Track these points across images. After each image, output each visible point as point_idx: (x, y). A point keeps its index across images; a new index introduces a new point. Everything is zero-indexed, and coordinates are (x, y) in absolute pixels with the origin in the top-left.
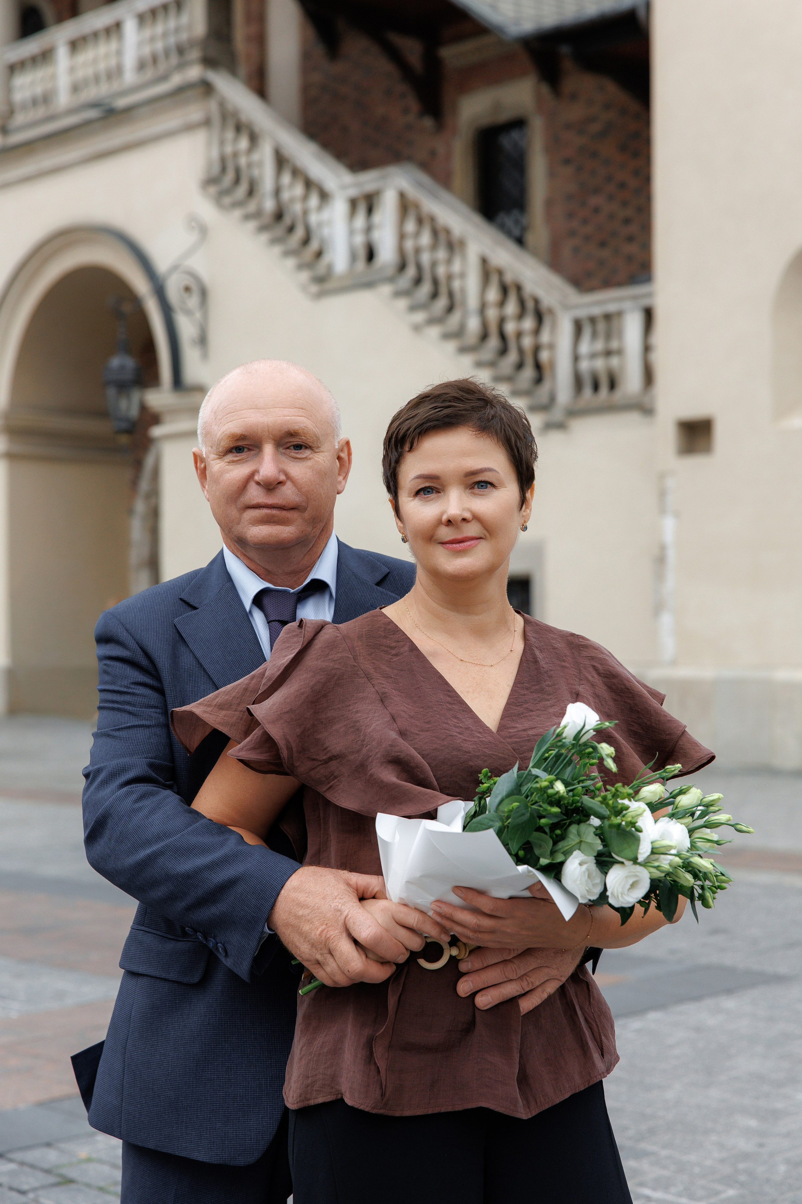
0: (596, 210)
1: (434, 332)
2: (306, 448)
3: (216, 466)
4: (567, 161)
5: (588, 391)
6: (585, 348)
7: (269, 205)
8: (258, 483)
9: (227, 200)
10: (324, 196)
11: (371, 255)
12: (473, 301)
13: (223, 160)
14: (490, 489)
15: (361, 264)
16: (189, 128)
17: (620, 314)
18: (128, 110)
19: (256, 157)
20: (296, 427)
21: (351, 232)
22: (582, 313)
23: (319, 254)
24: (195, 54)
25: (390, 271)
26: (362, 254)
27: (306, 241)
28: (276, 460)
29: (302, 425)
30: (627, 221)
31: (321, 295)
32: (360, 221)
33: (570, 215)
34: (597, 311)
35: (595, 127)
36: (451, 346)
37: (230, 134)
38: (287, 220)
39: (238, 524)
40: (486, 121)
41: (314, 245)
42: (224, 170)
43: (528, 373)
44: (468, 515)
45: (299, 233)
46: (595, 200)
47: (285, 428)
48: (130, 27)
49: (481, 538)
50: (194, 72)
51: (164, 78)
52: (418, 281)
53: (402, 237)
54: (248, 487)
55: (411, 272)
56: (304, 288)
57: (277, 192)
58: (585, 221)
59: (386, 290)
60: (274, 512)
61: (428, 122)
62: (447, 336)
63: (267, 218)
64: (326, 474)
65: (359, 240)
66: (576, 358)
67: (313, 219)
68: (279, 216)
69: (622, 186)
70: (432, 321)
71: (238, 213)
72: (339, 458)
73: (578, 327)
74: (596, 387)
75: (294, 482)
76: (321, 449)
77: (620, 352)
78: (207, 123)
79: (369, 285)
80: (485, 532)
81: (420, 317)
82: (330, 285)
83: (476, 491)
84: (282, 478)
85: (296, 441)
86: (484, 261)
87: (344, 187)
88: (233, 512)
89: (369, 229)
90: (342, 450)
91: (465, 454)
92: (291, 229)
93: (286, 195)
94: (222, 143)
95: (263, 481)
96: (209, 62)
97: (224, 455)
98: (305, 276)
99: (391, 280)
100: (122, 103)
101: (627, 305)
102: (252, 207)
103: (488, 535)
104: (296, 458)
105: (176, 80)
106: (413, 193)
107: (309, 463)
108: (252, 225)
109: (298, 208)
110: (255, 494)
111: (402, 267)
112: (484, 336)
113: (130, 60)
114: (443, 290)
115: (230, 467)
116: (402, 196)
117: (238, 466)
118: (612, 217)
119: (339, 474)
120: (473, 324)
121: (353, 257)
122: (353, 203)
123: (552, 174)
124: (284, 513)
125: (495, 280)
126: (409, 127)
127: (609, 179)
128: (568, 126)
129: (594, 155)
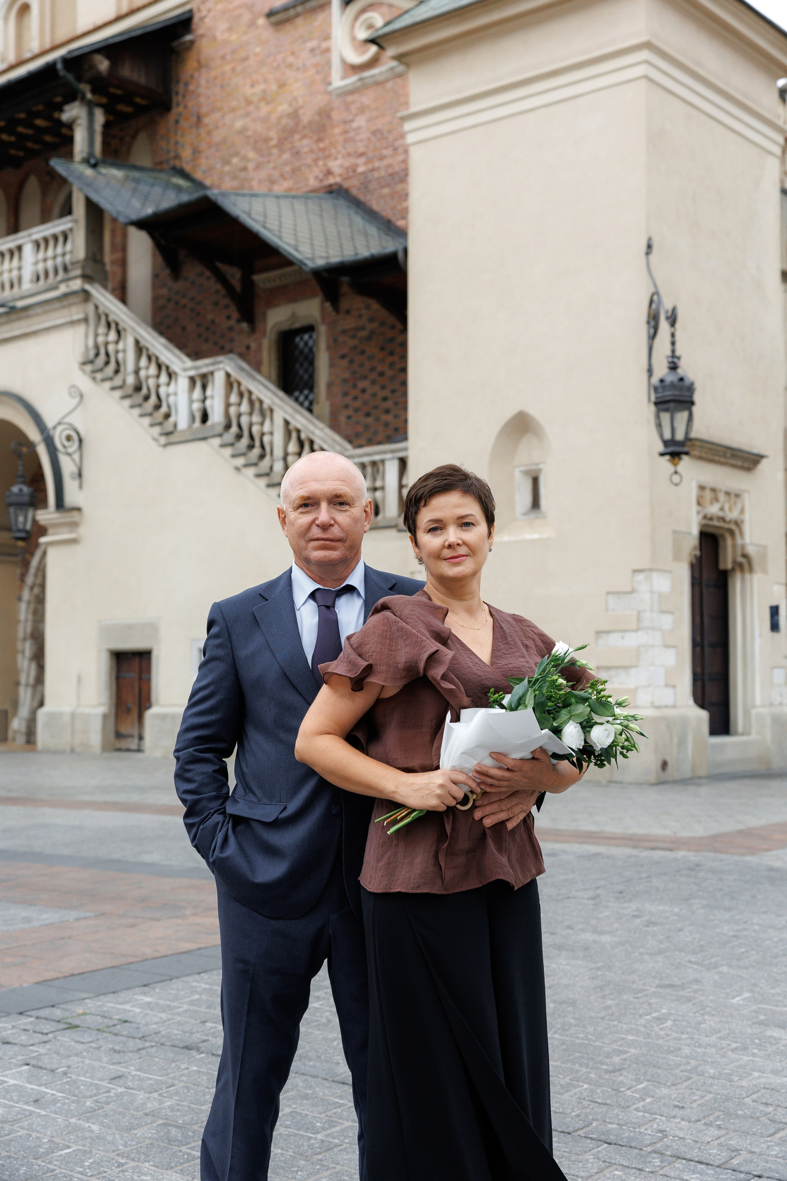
0: (364, 391)
1: (251, 472)
2: (346, 504)
3: (292, 515)
4: (343, 357)
7: (131, 380)
8: (318, 526)
9: (99, 376)
10: (171, 375)
11: (205, 418)
12: (278, 451)
13: (97, 347)
14: (471, 527)
15: (198, 424)
16: (72, 323)
17: (383, 461)
18: (25, 309)
19: (121, 346)
20: (340, 492)
21: (191, 402)
23: (167, 416)
24: (78, 272)
25: (219, 429)
26: (198, 416)
27: (158, 407)
28: (328, 512)
29: (344, 491)
30: (385, 399)
31: (167, 445)
32: (197, 393)
33: (345, 394)
34: (369, 459)
35: (364, 334)
36: (262, 482)
37: (102, 330)
38: (144, 391)
39: (306, 550)
40: (285, 327)
41: (164, 409)
42: (97, 355)
44: (460, 542)
45: (153, 399)
46: (361, 384)
47: (334, 493)
48: (28, 250)
49: (467, 556)
50: (77, 284)
51: (55, 288)
52: (239, 437)
53: (228, 405)
54: (312, 528)
55: (234, 429)
56: (155, 440)
57: (137, 372)
58: (355, 398)
59: (217, 441)
60: (328, 542)
61: (244, 325)
62: (259, 475)
63: (129, 390)
64: (358, 520)
65: (196, 406)
67: (163, 391)
68: (138, 388)
69: (382, 374)
70: (248, 465)
71: (107, 385)
72: (365, 511)
75: (339, 525)
76: (355, 505)
77: (383, 488)
78: (86, 320)
79: (204, 438)
80: (470, 552)
81: (240, 461)
82: (175, 438)
83: (464, 528)
84: (332, 522)
85: (340, 500)
86: (287, 423)
87: (185, 370)
88: (303, 543)
89: (204, 399)
90: (367, 506)
91: (457, 506)
92: (147, 398)
93: (143, 373)
94: (96, 335)
95: (321, 524)
96: (86, 277)
97: (298, 509)
98: (156, 431)
99: (220, 435)
100: (20, 304)
101: (389, 456)
102: (118, 381)
103: (471, 554)
104: (340, 510)
105: (63, 289)
106: (235, 374)
107: (348, 513)
108: (118, 394)
109: (152, 382)
110: (316, 532)
111: (228, 426)
113: (27, 274)
114: (257, 443)
115: (301, 516)
116: (228, 375)
117: (306, 515)
118: (374, 395)
119: (365, 521)
120: (279, 467)
121: (193, 419)
122: (193, 381)
123: (332, 365)
124: (333, 543)
125: (294, 435)
126: (231, 329)
127: (373, 369)
128: (344, 332)
129: (363, 352)
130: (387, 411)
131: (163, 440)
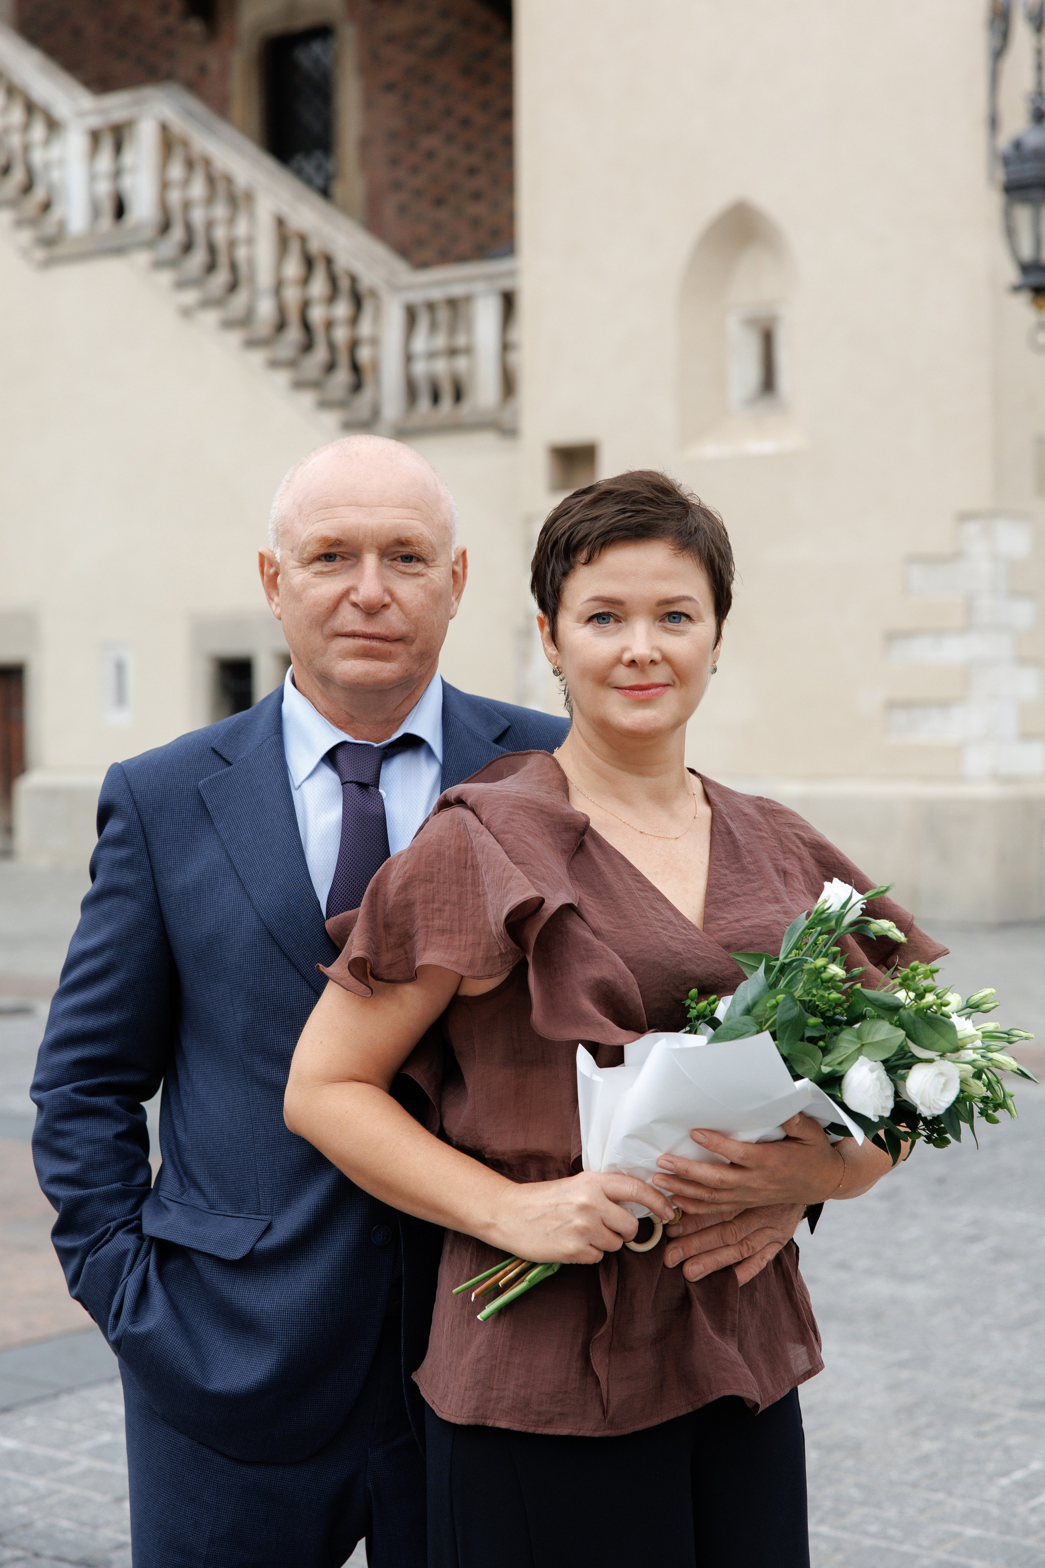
0: (430, 155)
1: (211, 318)
2: (418, 560)
3: (297, 576)
4: (390, 87)
5: (424, 403)
6: (420, 343)
8: (355, 605)
10: (53, 125)
11: (120, 210)
12: (265, 277)
15: (106, 222)
17: (468, 299)
20: (408, 534)
21: (93, 178)
22: (417, 297)
23: (47, 206)
25: (148, 233)
26: (108, 208)
27: (28, 188)
28: (380, 576)
29: (416, 531)
30: (472, 171)
31: (48, 263)
32: (105, 162)
33: (394, 162)
34: (437, 294)
35: (428, 42)
36: (234, 338)
39: (323, 655)
40: (277, 26)
41: (39, 194)
43: (342, 376)
44: (657, 656)
45: (18, 175)
46: (428, 142)
47: (395, 534)
49: (669, 685)
52: (187, 247)
53: (164, 186)
54: (341, 608)
55: (177, 234)
56: (25, 253)
58: (414, 170)
59: (142, 258)
60: (374, 643)
61: (195, 27)
62: (228, 324)
64: (440, 595)
65: (104, 188)
66: (409, 358)
67: (38, 157)
69: (466, 123)
70: (207, 303)
73: (411, 316)
74: (436, 398)
75: (400, 605)
77: (468, 351)
79: (119, 251)
80: (675, 677)
81: (190, 297)
82: (62, 250)
84: (387, 599)
85: (406, 551)
86: (280, 223)
87: (81, 114)
88: (318, 640)
89: (117, 173)
92: (6, 171)
97: (309, 564)
98: (26, 236)
99: (150, 245)
101: (478, 287)
103: (677, 681)
104: (405, 573)
106: (179, 125)
107: (422, 581)
109: (15, 140)
110: (349, 619)
111: (165, 227)
112: (281, 326)
114: (223, 260)
115: (317, 580)
116: (164, 129)
117: (328, 580)
118: (451, 164)
120: (266, 309)
121: (95, 212)
122: (95, 137)
123: (369, 103)
124: (386, 646)
125: (295, 248)
126: (169, 32)
127: (448, 112)
128: (391, 39)
129: (427, 79)
130: (477, 196)
131: (40, 254)
